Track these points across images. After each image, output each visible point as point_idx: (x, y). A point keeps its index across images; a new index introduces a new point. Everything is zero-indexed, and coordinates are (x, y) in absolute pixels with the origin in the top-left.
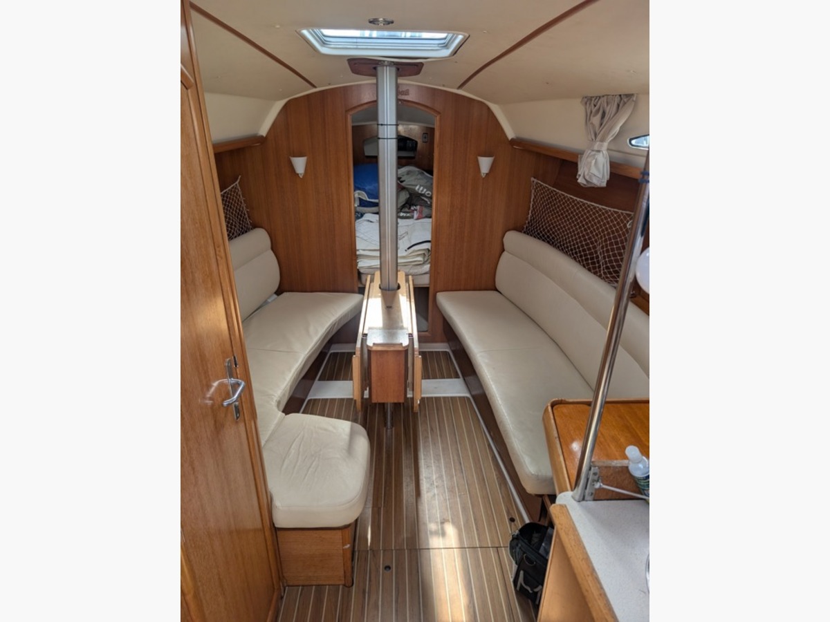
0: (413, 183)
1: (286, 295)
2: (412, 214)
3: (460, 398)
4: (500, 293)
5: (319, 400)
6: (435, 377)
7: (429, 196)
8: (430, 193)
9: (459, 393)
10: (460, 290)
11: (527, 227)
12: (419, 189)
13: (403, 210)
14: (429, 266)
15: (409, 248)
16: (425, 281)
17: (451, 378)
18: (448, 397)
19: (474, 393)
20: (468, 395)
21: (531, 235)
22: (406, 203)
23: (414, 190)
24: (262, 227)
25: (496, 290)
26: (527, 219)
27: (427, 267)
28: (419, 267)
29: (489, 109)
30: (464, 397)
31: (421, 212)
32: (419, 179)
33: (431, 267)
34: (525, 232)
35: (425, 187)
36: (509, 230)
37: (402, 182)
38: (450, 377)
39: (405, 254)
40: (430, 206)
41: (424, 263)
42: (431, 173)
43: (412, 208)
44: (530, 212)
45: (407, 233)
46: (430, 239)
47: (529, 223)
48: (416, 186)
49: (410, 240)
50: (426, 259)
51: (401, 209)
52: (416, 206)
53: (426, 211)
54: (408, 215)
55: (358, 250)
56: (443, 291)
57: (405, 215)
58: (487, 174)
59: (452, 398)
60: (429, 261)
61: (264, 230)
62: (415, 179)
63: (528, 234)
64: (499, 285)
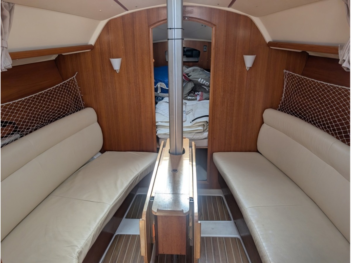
0: (197, 77)
1: (107, 153)
2: (196, 97)
3: (232, 238)
4: (261, 154)
5: (124, 235)
6: (212, 219)
7: (207, 85)
8: (208, 83)
9: (231, 234)
10: (230, 151)
11: (281, 106)
12: (201, 81)
13: (190, 95)
14: (207, 133)
15: (193, 121)
16: (204, 144)
17: (225, 220)
18: (222, 238)
19: (242, 235)
20: (238, 236)
21: (285, 112)
22: (192, 90)
23: (198, 81)
24: (92, 107)
25: (258, 152)
26: (281, 100)
27: (206, 134)
28: (200, 134)
29: (251, 21)
30: (235, 238)
31: (202, 96)
32: (201, 74)
33: (209, 134)
34: (279, 110)
35: (204, 79)
36: (267, 108)
37: (189, 76)
38: (223, 219)
39: (190, 125)
40: (208, 92)
41: (204, 131)
42: (209, 70)
43: (196, 94)
44: (283, 95)
45: (192, 110)
46: (208, 114)
47: (282, 103)
48: (199, 78)
49: (194, 115)
50: (205, 128)
51: (188, 94)
52: (198, 92)
53: (205, 95)
54: (193, 98)
55: (158, 122)
56: (218, 152)
57: (191, 98)
58: (250, 68)
59: (226, 238)
60: (208, 129)
61: (92, 109)
62: (198, 74)
63: (282, 111)
64: (259, 148)
